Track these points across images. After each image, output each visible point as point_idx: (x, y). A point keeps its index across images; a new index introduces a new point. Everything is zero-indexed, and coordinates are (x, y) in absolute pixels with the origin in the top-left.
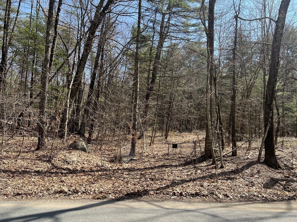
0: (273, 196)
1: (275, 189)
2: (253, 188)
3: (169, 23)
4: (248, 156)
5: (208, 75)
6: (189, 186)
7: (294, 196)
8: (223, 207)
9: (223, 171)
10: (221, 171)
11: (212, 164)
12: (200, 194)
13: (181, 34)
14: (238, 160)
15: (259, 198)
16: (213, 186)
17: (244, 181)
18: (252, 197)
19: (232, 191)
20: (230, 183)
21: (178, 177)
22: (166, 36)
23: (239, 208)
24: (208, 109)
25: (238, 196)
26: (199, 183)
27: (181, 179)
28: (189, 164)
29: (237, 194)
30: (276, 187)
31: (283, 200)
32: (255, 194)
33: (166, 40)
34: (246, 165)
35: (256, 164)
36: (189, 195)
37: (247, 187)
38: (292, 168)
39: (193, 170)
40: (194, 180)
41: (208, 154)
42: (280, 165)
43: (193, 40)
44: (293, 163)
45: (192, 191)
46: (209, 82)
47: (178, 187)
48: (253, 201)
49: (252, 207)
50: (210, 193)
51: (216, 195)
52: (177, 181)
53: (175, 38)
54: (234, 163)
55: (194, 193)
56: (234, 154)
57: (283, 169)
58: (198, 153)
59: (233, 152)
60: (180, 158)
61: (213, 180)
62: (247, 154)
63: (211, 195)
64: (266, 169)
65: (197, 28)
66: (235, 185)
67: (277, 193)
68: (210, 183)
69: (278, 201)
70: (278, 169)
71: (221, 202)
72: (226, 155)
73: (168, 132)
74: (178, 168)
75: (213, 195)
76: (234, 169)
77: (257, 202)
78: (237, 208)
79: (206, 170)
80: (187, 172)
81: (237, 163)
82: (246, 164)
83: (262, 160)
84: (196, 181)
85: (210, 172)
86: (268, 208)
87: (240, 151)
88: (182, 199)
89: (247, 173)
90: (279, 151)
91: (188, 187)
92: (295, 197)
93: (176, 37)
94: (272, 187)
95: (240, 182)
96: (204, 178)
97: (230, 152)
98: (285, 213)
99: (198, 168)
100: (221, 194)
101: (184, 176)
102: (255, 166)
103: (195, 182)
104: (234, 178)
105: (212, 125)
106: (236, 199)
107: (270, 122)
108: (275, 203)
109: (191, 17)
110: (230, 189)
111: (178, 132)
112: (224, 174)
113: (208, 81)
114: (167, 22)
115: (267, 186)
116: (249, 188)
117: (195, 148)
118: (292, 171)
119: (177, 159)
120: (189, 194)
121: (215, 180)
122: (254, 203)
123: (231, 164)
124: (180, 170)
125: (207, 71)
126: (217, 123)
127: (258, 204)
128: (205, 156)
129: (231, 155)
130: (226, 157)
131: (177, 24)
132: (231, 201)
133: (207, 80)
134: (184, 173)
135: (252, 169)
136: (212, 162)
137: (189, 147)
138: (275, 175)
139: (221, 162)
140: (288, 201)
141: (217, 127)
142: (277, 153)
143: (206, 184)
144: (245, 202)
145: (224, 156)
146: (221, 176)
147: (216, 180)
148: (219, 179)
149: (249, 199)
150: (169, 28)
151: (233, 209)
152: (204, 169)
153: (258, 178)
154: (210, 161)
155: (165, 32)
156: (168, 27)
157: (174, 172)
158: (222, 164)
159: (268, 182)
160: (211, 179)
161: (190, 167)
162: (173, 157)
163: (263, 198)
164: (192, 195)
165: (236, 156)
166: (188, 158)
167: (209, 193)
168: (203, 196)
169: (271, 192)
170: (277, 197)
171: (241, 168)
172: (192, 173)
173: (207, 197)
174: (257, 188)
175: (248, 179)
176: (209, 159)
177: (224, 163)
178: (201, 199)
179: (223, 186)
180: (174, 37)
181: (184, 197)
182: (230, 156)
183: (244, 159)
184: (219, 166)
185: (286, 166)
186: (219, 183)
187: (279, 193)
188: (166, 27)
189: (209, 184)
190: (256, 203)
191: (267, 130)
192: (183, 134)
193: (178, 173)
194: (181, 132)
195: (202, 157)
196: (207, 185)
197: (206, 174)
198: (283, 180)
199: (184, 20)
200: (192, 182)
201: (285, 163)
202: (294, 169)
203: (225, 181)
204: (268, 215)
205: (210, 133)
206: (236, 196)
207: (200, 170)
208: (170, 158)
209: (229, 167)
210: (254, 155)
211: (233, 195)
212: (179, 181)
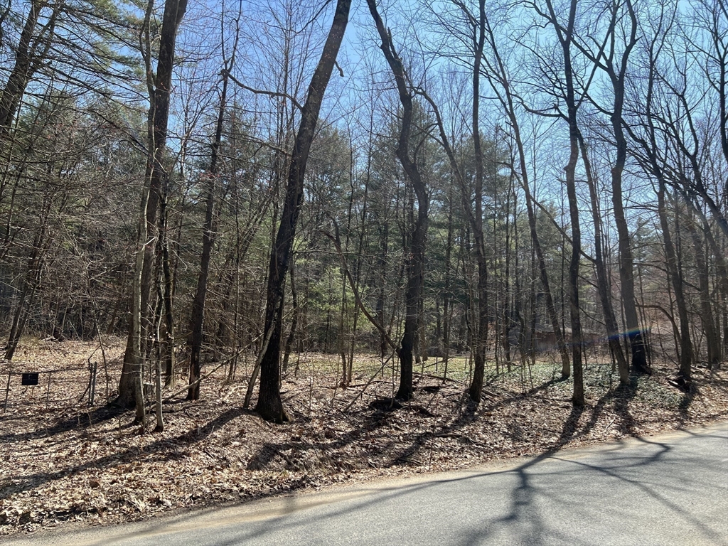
0: (262, 486)
1: (270, 468)
2: (223, 474)
3: (52, 32)
4: (224, 396)
5: (145, 195)
6: (54, 490)
7: (303, 479)
8: (142, 532)
9: (160, 438)
10: (154, 440)
11: (135, 423)
12: (84, 508)
13: (87, 72)
14: (200, 408)
15: (232, 495)
16: (125, 481)
17: (207, 459)
18: (217, 494)
19: (173, 487)
20: (172, 467)
21: (25, 468)
22: (38, 64)
23: (182, 528)
24: (138, 280)
25: (187, 497)
26: (87, 477)
27: (33, 473)
28: (68, 427)
29: (185, 492)
30: (274, 464)
31: (281, 490)
32: (226, 485)
33: (35, 75)
34: (217, 419)
35: (239, 415)
36: (50, 516)
37: (211, 471)
38: (307, 418)
39: (77, 444)
40: (75, 471)
41: (126, 398)
42: (287, 414)
43: (117, 98)
44: (311, 408)
45: (61, 503)
46: (146, 211)
47: (19, 496)
48: (218, 504)
49: (214, 520)
50: (114, 502)
51: (130, 504)
52: (21, 480)
53: (65, 78)
54: (190, 416)
55: (67, 507)
56: (193, 393)
57: (292, 423)
58: (100, 395)
59: (190, 389)
60: (42, 412)
61: (128, 466)
62: (222, 394)
63: (116, 507)
64: (257, 424)
65: (130, 69)
66: (184, 471)
67: (271, 477)
68: (120, 474)
69: (270, 496)
70: (281, 424)
71: (139, 520)
72: (173, 396)
73: (18, 336)
74: (32, 443)
75: (123, 505)
76: (187, 431)
77: (227, 504)
78: (177, 529)
79: (114, 441)
80: (60, 450)
81: (197, 416)
82: (218, 416)
83: (252, 405)
84: (79, 474)
85: (124, 446)
86: (247, 515)
87: (209, 387)
88: (25, 531)
89: (216, 437)
90: (289, 382)
91: (52, 494)
92: (304, 482)
93: (68, 76)
94: (266, 464)
95: (197, 460)
96: (104, 463)
97: (184, 390)
98: (279, 519)
99: (94, 437)
100: (142, 500)
101: (44, 464)
102: (237, 420)
103: (76, 478)
104: (184, 453)
105: (143, 323)
106: (179, 507)
107: (275, 320)
108: (264, 502)
109: (117, 37)
110: (170, 481)
111: (52, 340)
112: (160, 445)
113: (144, 210)
114: (45, 28)
115: (254, 464)
116: (215, 473)
117: (91, 383)
118: (307, 425)
119: (32, 416)
120: (52, 513)
121: (135, 465)
122: (220, 508)
123: (181, 420)
124: (37, 447)
125: (145, 185)
126: (157, 319)
127: (227, 510)
128: (119, 401)
129: (185, 398)
130: (172, 403)
131: (74, 41)
132: (166, 513)
133: (142, 205)
134: (49, 455)
135: (228, 427)
136: (133, 419)
137: (78, 380)
138: (274, 437)
139: (159, 416)
140: (290, 492)
141: (155, 327)
142: (285, 387)
143: (106, 478)
144: (200, 511)
145: (166, 402)
146: (152, 452)
147: (138, 464)
148: (147, 461)
149: (210, 501)
150: (48, 46)
151: (166, 533)
152: (109, 438)
153: (239, 447)
154: (130, 415)
155: (37, 54)
156: (48, 42)
157: (17, 454)
158: (159, 421)
159: (259, 454)
160: (125, 462)
161: (70, 436)
162: (19, 412)
163: (242, 494)
164: (62, 515)
165: (196, 398)
166: (69, 410)
167: (110, 502)
168: (94, 511)
169: (260, 476)
170: (271, 487)
171: (205, 427)
172: (72, 453)
173: (104, 514)
174: (231, 472)
175: (217, 452)
176: (127, 411)
177: (165, 419)
178: (86, 520)
179: (153, 477)
180: (64, 74)
181: (35, 522)
182: (183, 399)
183: (215, 406)
184: (153, 426)
185: (297, 414)
186: (144, 470)
187: (274, 478)
188: (40, 39)
189: (115, 477)
190: (224, 507)
191: (269, 339)
192: (68, 344)
193: (30, 455)
194: (61, 340)
195: (109, 405)
196: (110, 481)
197: (113, 450)
198: (287, 447)
199: (96, 38)
200: (65, 478)
201: (296, 408)
202: (310, 420)
203: (159, 464)
204: (245, 532)
205: (137, 341)
206: (179, 500)
207: (98, 442)
208: (10, 414)
209: (177, 426)
210: (239, 394)
211: (175, 497)
212: (26, 480)
